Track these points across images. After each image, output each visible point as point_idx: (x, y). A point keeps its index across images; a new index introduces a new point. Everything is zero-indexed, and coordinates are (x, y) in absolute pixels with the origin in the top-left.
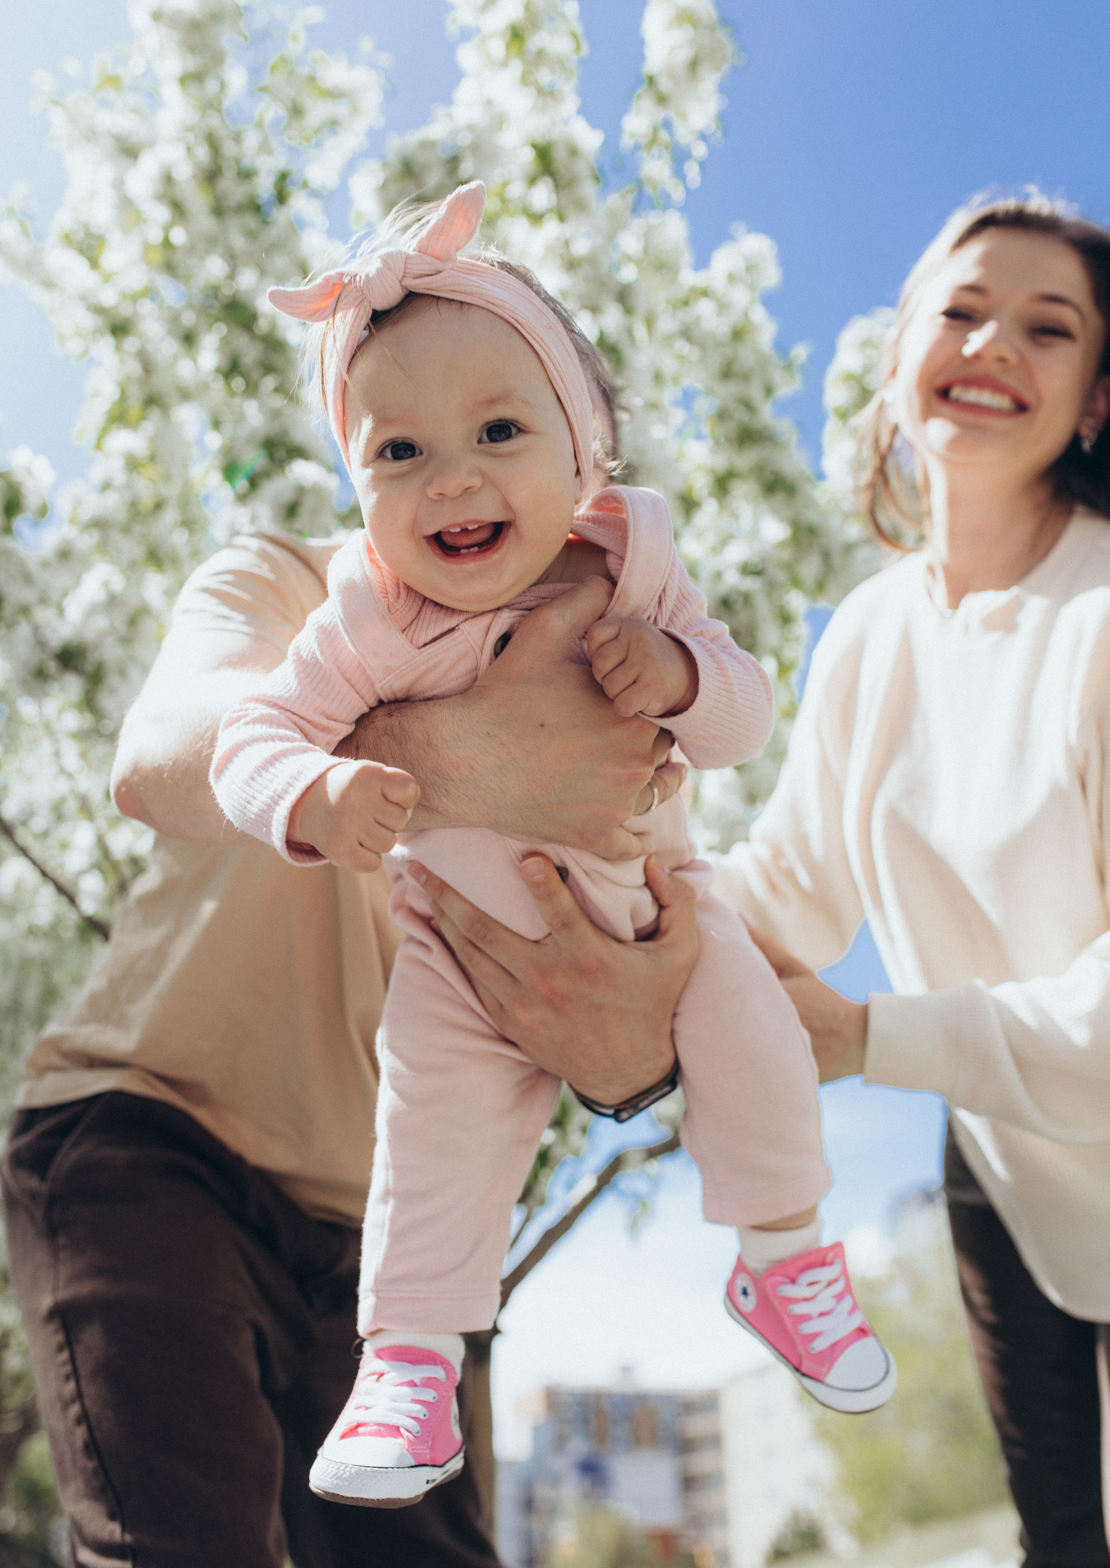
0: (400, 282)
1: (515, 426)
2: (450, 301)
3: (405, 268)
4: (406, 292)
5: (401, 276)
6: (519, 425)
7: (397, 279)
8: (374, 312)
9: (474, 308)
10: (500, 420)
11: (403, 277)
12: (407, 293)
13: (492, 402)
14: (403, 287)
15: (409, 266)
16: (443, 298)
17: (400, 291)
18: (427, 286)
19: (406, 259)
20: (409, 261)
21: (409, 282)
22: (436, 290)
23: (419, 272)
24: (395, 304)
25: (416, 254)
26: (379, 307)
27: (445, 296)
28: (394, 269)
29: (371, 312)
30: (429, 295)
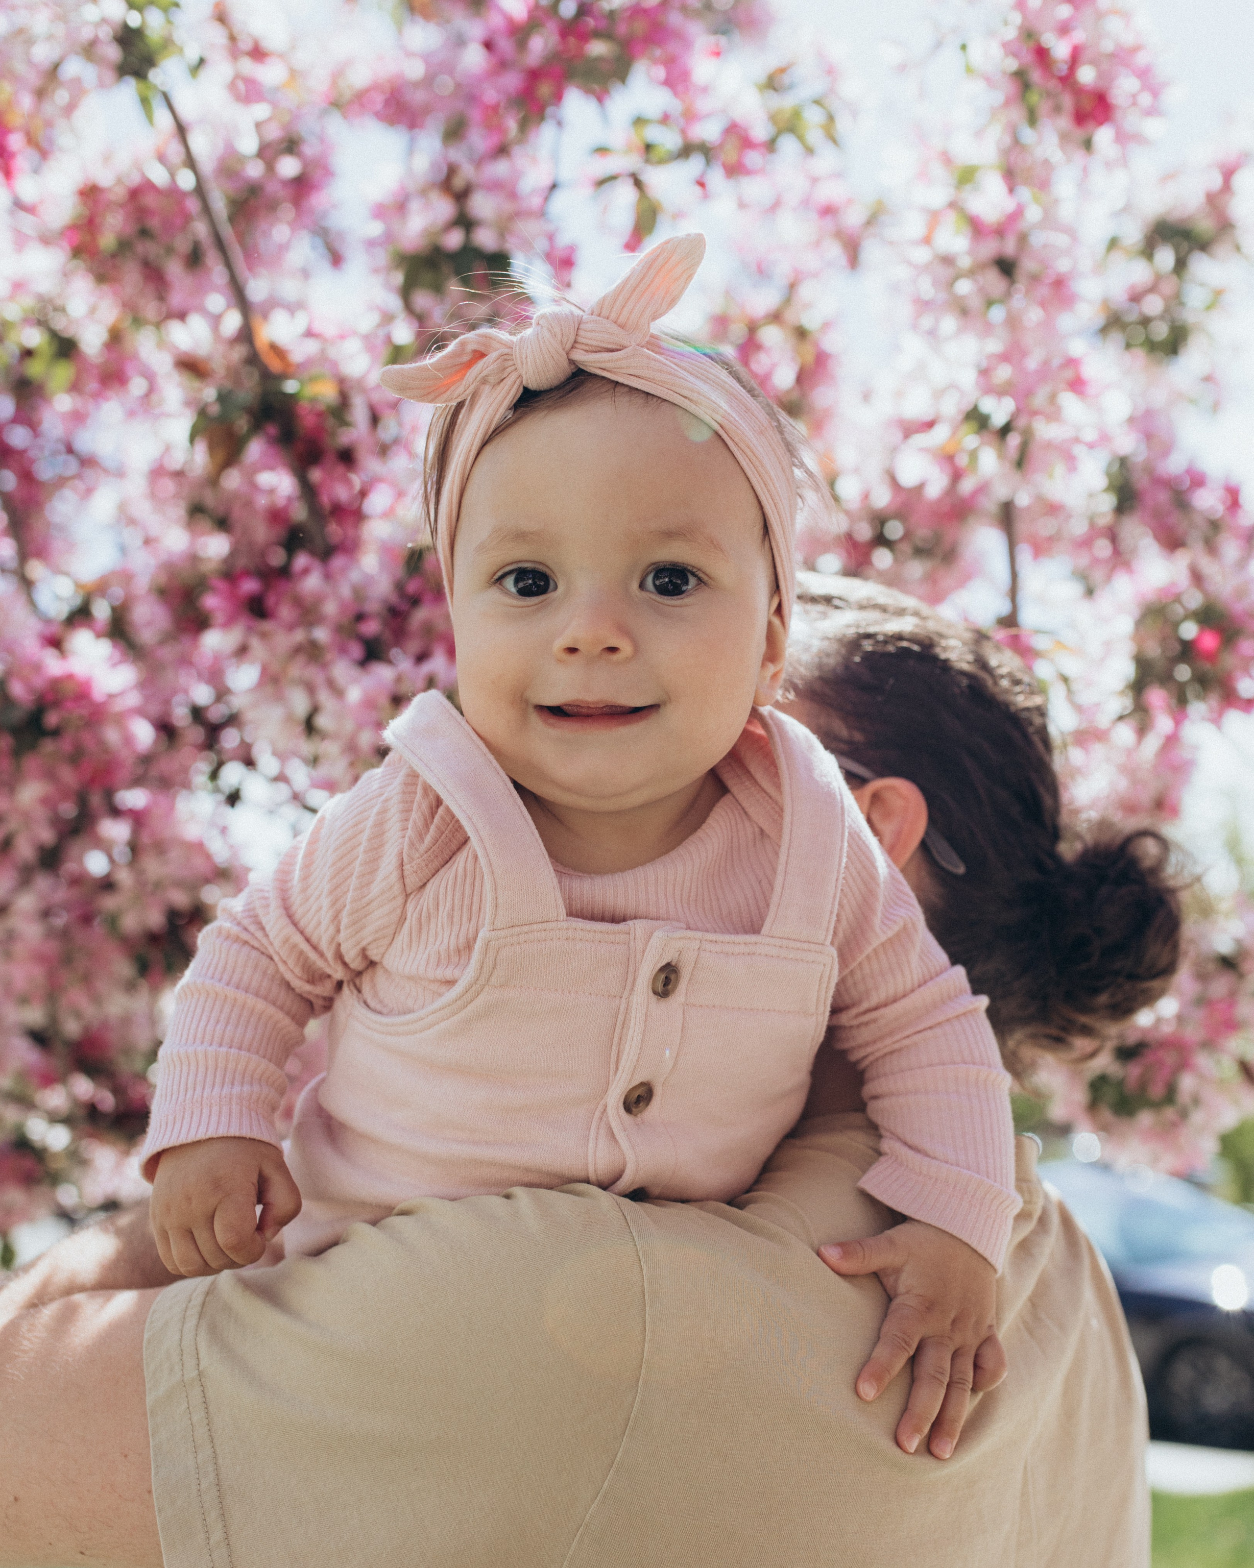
0: (567, 354)
1: (693, 574)
2: (632, 390)
3: (577, 335)
4: (573, 369)
5: (569, 345)
6: (701, 575)
7: (564, 349)
8: (526, 390)
9: (665, 404)
10: (674, 565)
11: (573, 347)
12: (574, 371)
13: (669, 535)
14: (572, 362)
15: (581, 333)
16: (623, 385)
17: (565, 363)
18: (603, 365)
19: (579, 324)
20: (582, 326)
21: (579, 356)
22: (614, 373)
23: (595, 343)
24: (556, 382)
25: (594, 317)
26: (533, 385)
27: (626, 382)
28: (560, 336)
29: (521, 389)
30: (603, 378)
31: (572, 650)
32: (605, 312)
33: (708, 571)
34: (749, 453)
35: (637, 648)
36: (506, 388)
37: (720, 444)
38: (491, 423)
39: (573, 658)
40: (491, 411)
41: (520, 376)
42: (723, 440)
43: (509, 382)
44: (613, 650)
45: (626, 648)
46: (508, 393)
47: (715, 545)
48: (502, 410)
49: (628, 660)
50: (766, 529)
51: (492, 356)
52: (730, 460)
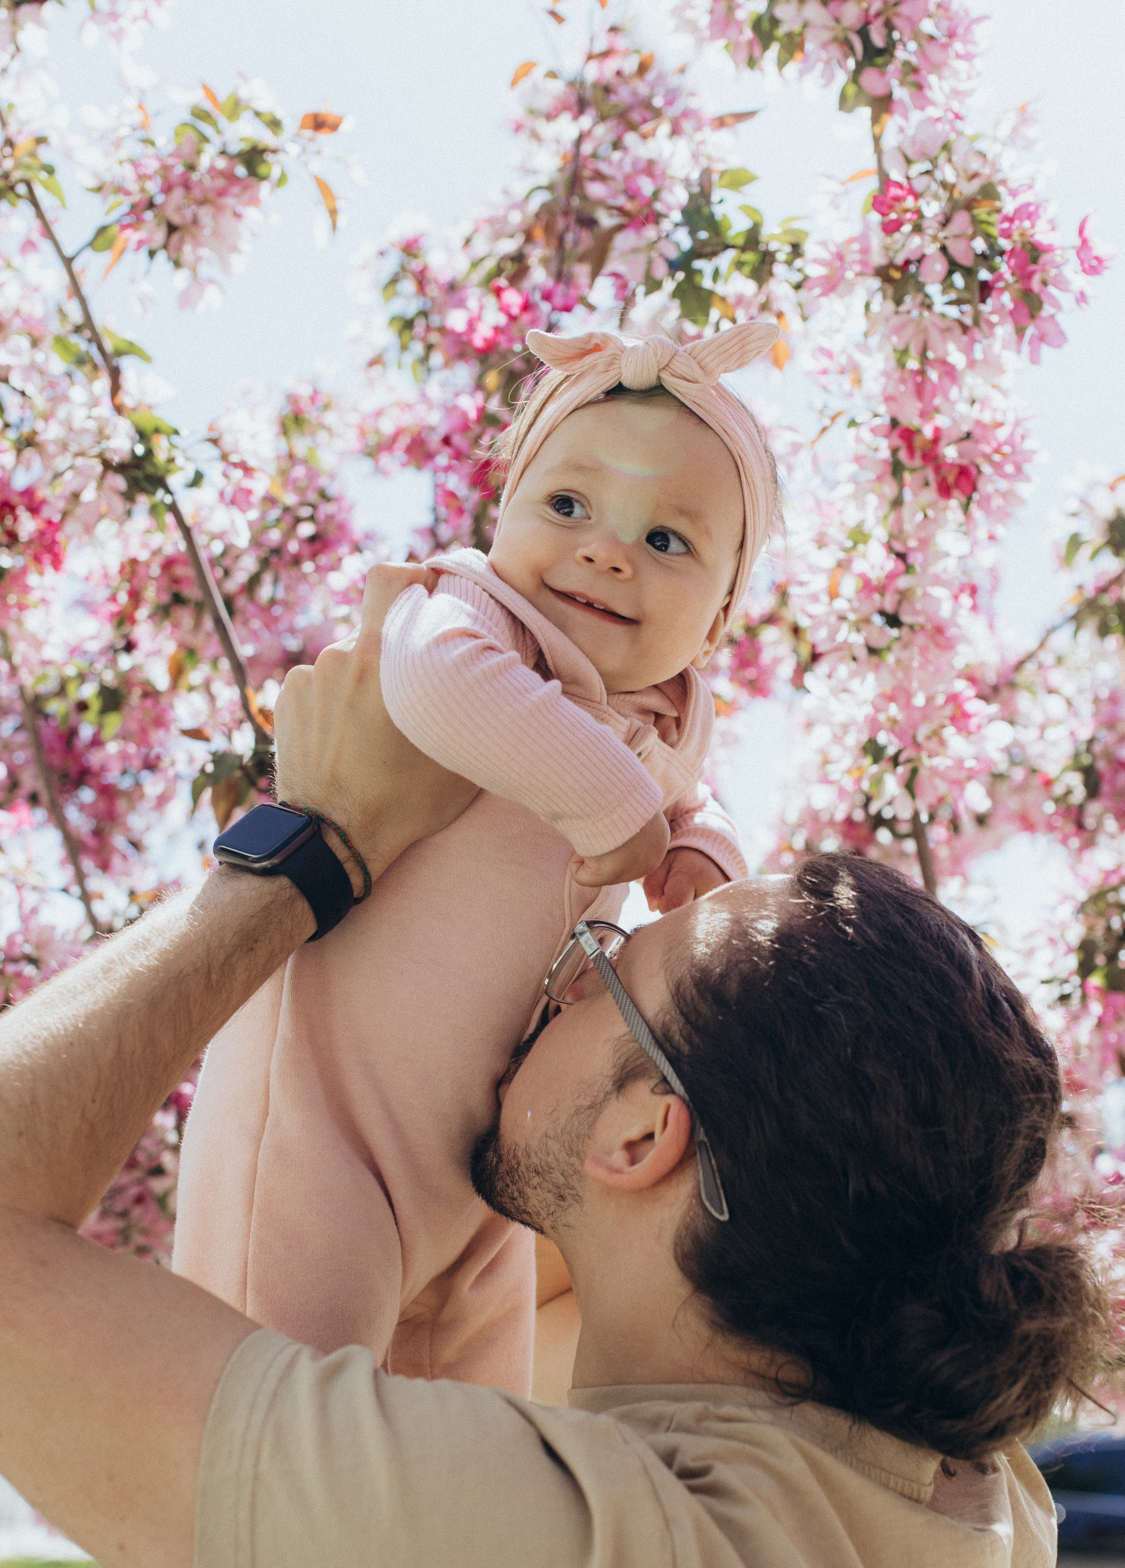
0: (659, 371)
2: (692, 413)
3: (670, 361)
4: (658, 383)
5: (662, 366)
6: (690, 546)
7: (658, 367)
8: (620, 384)
9: (710, 431)
11: (664, 368)
12: (658, 385)
14: (659, 378)
15: (674, 361)
16: (687, 407)
17: (655, 377)
18: (679, 388)
19: (675, 354)
20: (676, 357)
21: (665, 376)
22: (685, 397)
23: (680, 372)
24: (643, 388)
25: (686, 354)
26: (627, 383)
27: (690, 406)
28: (659, 357)
29: (617, 383)
30: (675, 397)
31: (589, 560)
32: (694, 354)
33: (696, 547)
34: (752, 487)
35: (636, 574)
36: (608, 377)
37: (735, 472)
38: (587, 397)
39: (587, 564)
40: (590, 389)
41: (621, 373)
42: (737, 467)
43: (612, 373)
44: (617, 570)
45: (628, 571)
46: (607, 381)
47: (708, 533)
48: (599, 391)
49: (626, 580)
50: (742, 545)
51: (606, 353)
52: (738, 485)
